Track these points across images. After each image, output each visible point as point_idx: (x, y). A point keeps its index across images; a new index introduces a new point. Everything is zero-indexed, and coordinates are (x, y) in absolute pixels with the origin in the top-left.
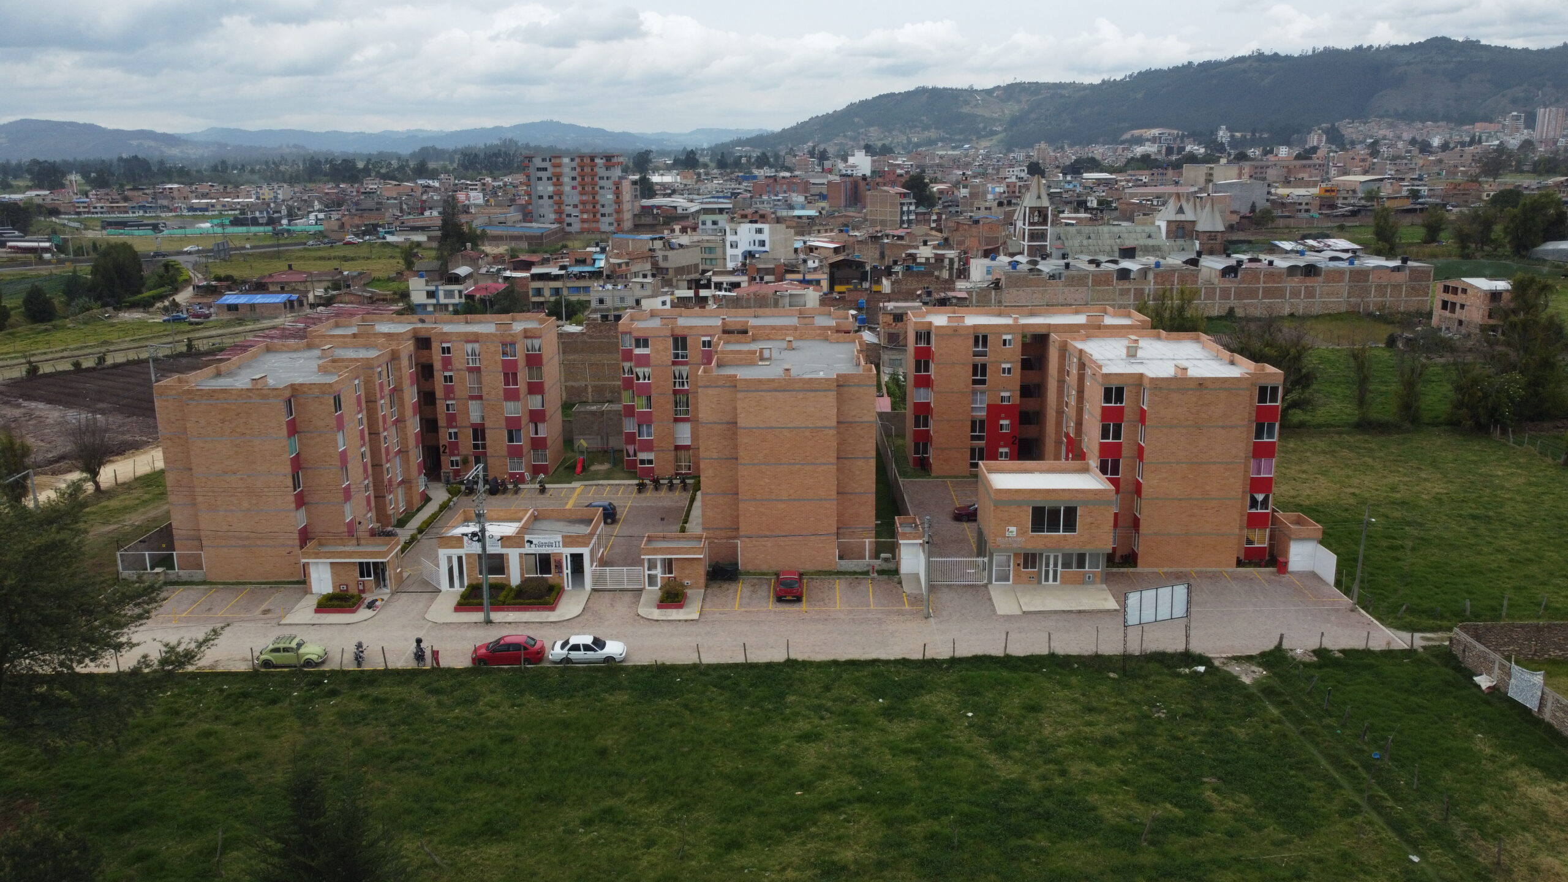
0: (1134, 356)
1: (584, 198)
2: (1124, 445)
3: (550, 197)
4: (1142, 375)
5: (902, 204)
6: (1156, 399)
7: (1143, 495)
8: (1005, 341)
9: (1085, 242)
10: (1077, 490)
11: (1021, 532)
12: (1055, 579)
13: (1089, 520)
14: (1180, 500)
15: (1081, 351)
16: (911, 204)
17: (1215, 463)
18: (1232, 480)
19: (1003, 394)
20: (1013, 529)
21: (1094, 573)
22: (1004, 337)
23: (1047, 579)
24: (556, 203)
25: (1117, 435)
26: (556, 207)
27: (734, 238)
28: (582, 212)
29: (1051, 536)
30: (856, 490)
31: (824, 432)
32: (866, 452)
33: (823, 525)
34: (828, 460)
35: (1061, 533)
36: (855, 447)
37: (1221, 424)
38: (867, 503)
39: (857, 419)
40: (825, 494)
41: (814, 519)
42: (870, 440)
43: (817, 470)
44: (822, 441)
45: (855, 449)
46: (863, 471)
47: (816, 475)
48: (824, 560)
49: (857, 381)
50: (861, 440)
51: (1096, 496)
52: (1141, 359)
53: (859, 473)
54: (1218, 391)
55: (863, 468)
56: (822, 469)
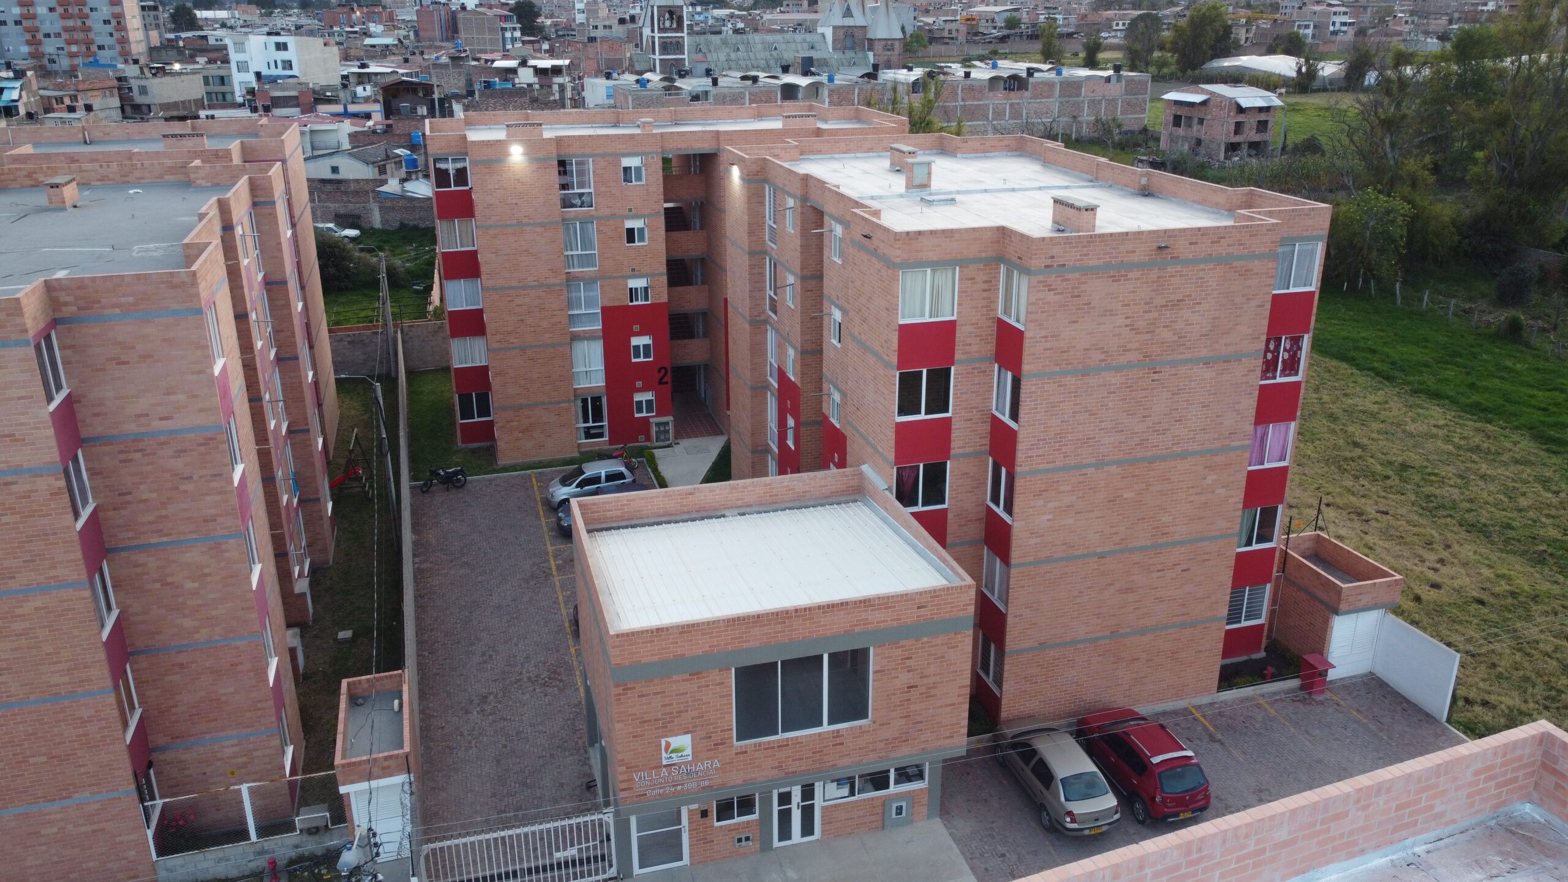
0: (925, 186)
1: (70, 23)
2: (955, 425)
3: (17, 23)
4: (1003, 233)
5: (504, 29)
6: (1051, 297)
7: (1015, 554)
8: (627, 170)
9: (733, 56)
10: (866, 603)
11: (709, 744)
12: (807, 828)
13: (905, 678)
14: (1102, 556)
16: (514, 29)
17: (1184, 455)
18: (1221, 492)
19: (633, 283)
20: (683, 742)
21: (910, 796)
22: (626, 162)
23: (785, 832)
24: (27, 30)
25: (939, 401)
26: (28, 36)
27: (241, 57)
28: (69, 42)
29: (797, 741)
30: (197, 636)
31: (14, 488)
32: (206, 521)
33: (82, 770)
34: (53, 573)
35: (826, 727)
36: (164, 512)
37: (1204, 353)
38: (240, 668)
39: (156, 424)
40: (66, 679)
41: (44, 759)
42: (214, 484)
43: (19, 611)
44: (17, 518)
45: (166, 517)
46: (209, 579)
47: (18, 626)
48: (110, 865)
49: (131, 299)
50: (183, 488)
51: (922, 611)
52: (953, 200)
53: (196, 585)
54: (1202, 266)
55: (206, 571)
56: (39, 603)
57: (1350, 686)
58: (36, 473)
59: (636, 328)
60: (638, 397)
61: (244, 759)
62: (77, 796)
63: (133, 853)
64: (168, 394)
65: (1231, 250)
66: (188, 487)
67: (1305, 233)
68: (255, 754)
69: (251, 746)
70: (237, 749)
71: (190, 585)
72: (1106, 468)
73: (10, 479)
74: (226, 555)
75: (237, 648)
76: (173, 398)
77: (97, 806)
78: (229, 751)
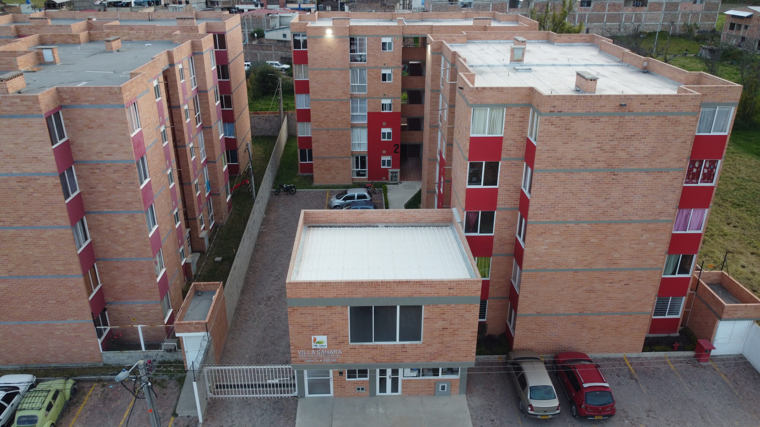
0: (520, 61)
2: (500, 192)
4: (532, 90)
6: (552, 128)
7: (525, 265)
8: (384, 44)
10: (420, 283)
11: (336, 342)
12: (395, 389)
13: (440, 324)
14: (576, 271)
15: (455, 54)
17: (630, 222)
18: (652, 244)
19: (384, 101)
20: (323, 339)
21: (449, 381)
22: (384, 40)
23: (383, 389)
25: (492, 179)
29: (382, 347)
30: (124, 255)
31: (39, 181)
32: (128, 204)
33: (71, 309)
34: (56, 221)
35: (398, 342)
36: (110, 198)
37: (646, 166)
38: (143, 272)
39: (106, 157)
40: (62, 268)
41: (54, 302)
42: (131, 187)
43: (42, 236)
44: (40, 195)
45: (110, 200)
46: (129, 230)
47: (42, 243)
48: (83, 352)
49: (93, 99)
50: (118, 187)
51: (451, 291)
52: (530, 69)
53: (124, 232)
54: (648, 117)
55: (128, 226)
56: (50, 234)
57: (724, 360)
58: (47, 176)
59: (384, 124)
60: (383, 158)
61: (146, 313)
62: (68, 319)
63: (92, 348)
64: (110, 144)
65: (667, 109)
66: (119, 187)
67: (723, 101)
68: (151, 311)
69: (149, 308)
70: (142, 308)
71: (121, 232)
72: (581, 225)
73: (36, 177)
74: (137, 220)
75: (142, 263)
76: (112, 146)
77: (77, 325)
78: (139, 309)
